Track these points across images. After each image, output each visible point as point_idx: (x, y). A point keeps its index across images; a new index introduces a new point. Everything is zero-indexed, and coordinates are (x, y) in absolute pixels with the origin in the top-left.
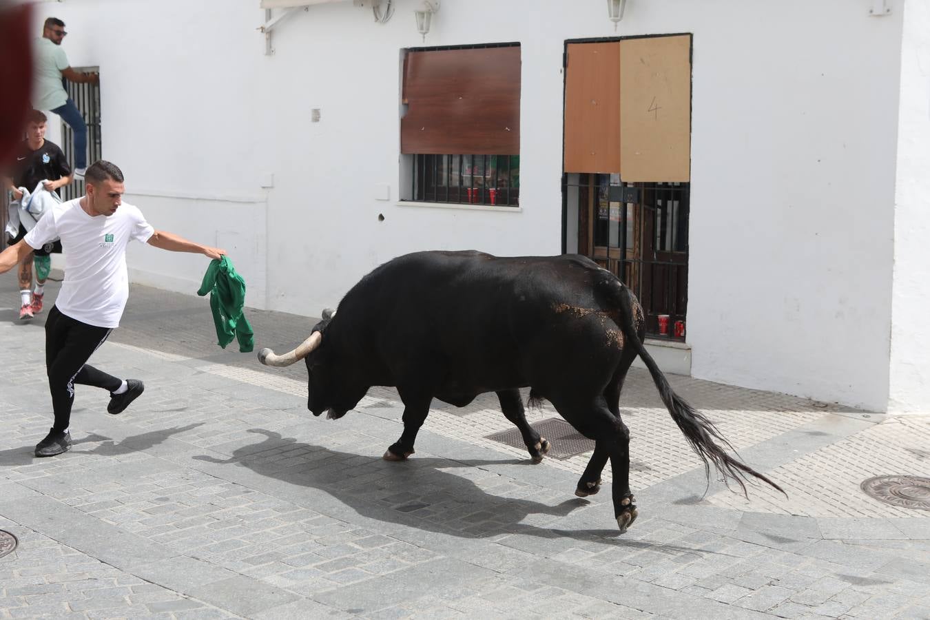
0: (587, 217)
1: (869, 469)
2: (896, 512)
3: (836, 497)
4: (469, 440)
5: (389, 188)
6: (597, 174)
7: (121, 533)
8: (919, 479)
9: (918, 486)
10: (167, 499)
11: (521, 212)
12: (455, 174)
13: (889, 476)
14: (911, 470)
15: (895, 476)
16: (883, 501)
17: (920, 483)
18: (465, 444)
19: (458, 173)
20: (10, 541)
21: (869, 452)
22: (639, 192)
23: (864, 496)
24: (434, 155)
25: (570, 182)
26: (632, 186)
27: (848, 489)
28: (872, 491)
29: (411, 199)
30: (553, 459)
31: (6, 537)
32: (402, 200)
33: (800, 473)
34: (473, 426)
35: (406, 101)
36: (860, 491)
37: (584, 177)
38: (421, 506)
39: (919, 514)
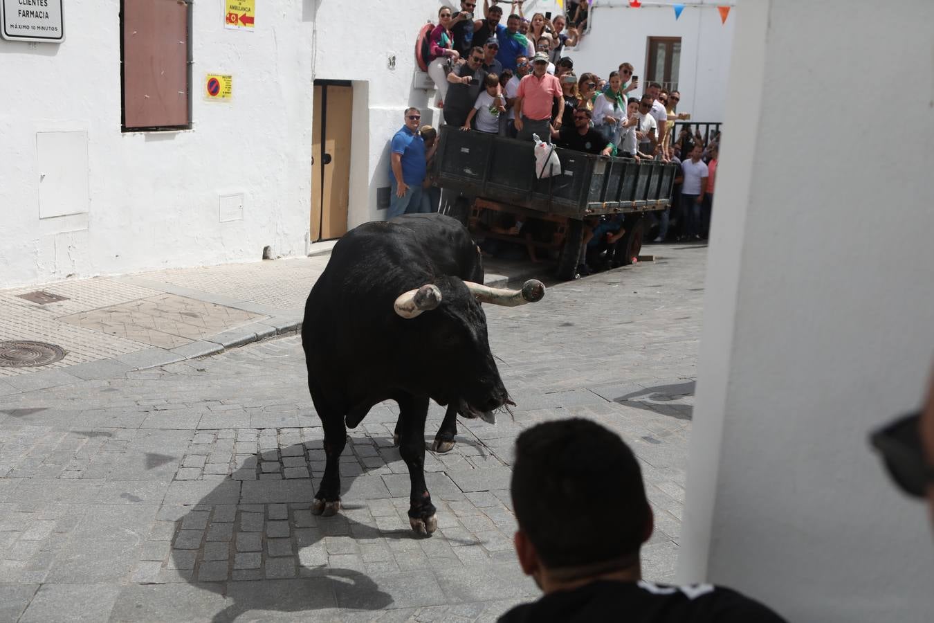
2: (7, 372)
8: (18, 342)
9: (19, 349)
14: (10, 336)
17: (20, 346)
39: (25, 371)
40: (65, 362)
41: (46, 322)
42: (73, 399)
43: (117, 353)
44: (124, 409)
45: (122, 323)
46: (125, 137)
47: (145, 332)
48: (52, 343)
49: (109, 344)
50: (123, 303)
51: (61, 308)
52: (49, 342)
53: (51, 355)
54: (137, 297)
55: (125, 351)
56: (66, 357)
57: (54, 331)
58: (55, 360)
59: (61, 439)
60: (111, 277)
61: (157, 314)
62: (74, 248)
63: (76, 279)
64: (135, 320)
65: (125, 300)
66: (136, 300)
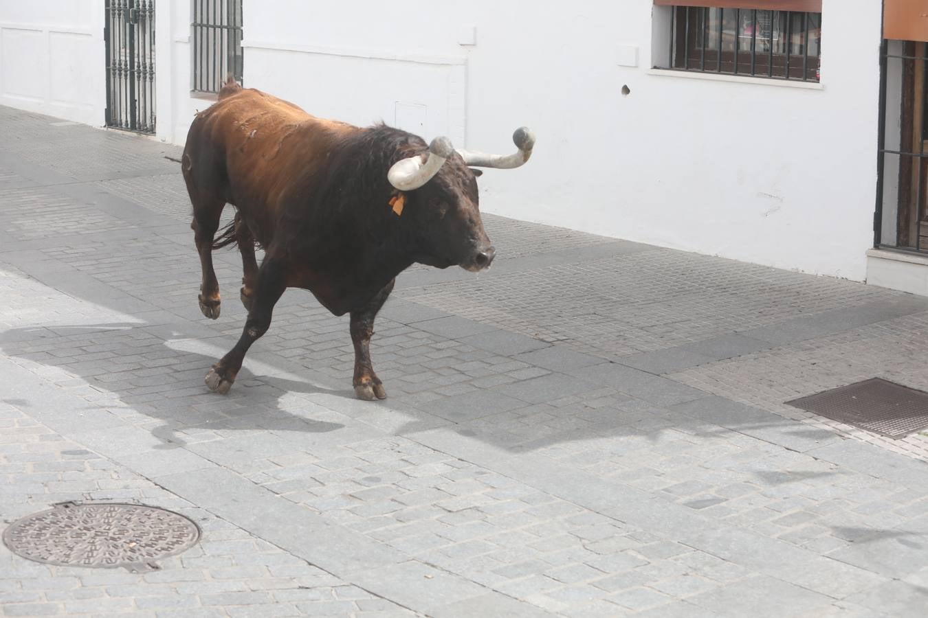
5: (637, 50)
7: (328, 524)
10: (377, 480)
11: (822, 91)
20: (190, 529)
25: (891, 52)
29: (667, 66)
30: (883, 438)
31: (184, 523)
32: (654, 67)
37: (910, 46)
38: (715, 501)
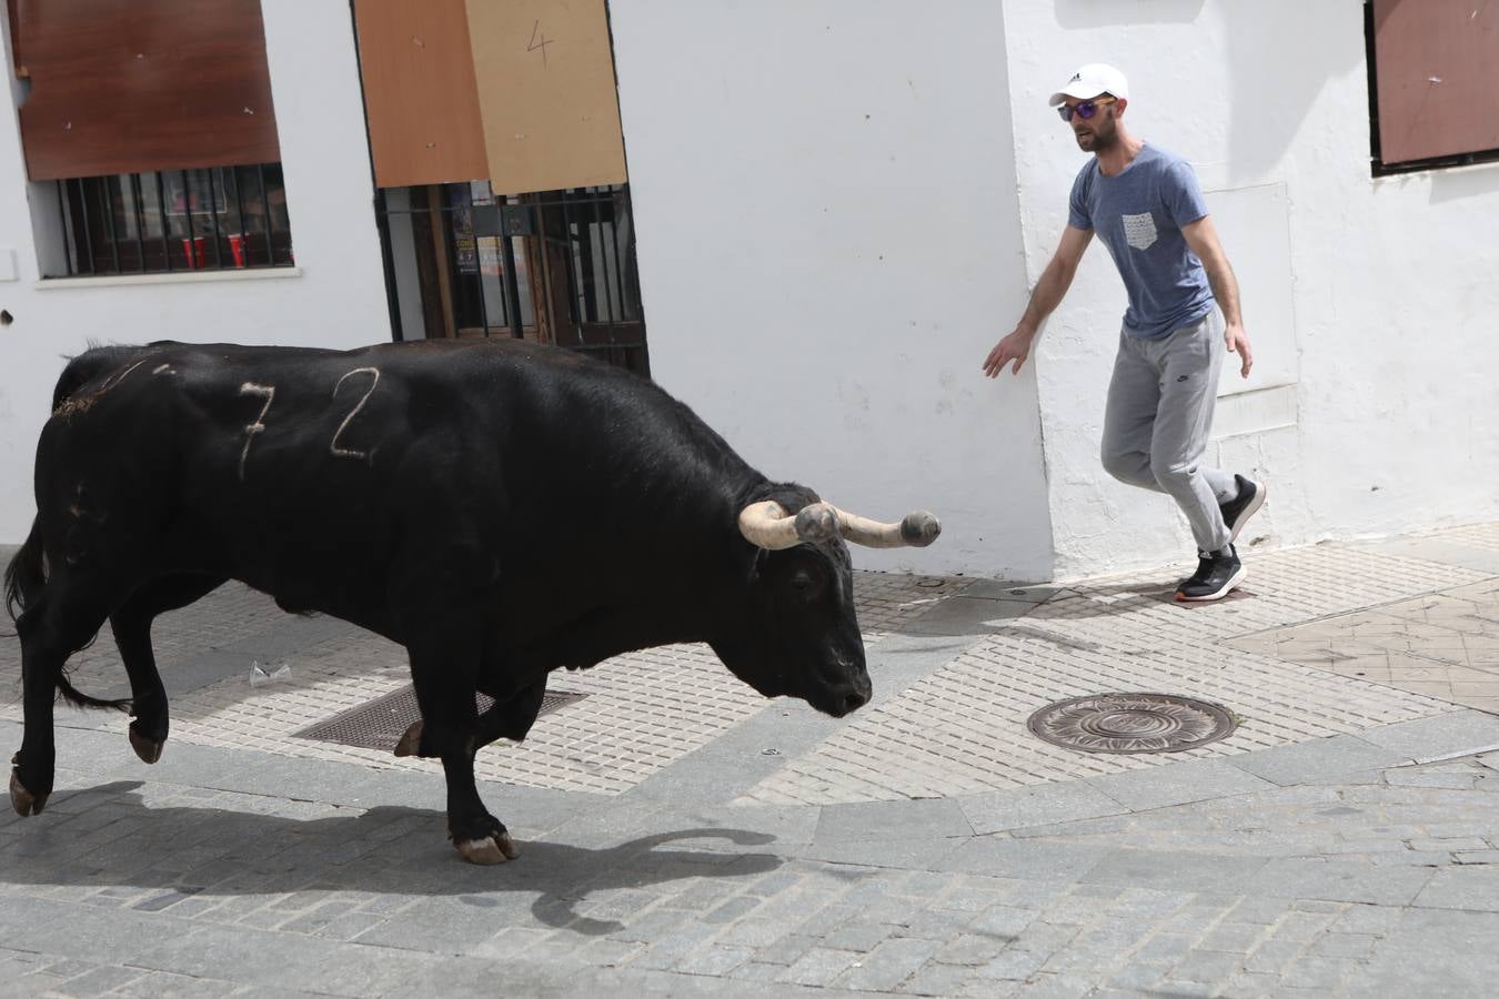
0: (436, 272)
1: (1037, 691)
2: (1098, 765)
3: (986, 752)
4: (262, 745)
5: (14, 255)
6: (444, 186)
8: (1130, 696)
9: (1130, 711)
11: (301, 276)
12: (152, 213)
13: (1077, 700)
14: (1113, 682)
15: (1087, 698)
16: (1072, 747)
17: (1134, 704)
18: (255, 756)
19: (157, 210)
21: (1033, 659)
22: (532, 212)
23: (1037, 744)
24: (101, 178)
25: (391, 206)
26: (515, 202)
27: (1006, 733)
28: (1049, 730)
29: (65, 272)
32: (46, 277)
33: (915, 717)
34: (267, 716)
35: (25, 72)
36: (1028, 734)
37: (419, 194)
39: (1140, 763)
40: (1236, 742)
41: (1195, 650)
42: (1250, 831)
43: (1365, 722)
44: (1375, 859)
45: (1383, 651)
46: (1382, 189)
47: (1438, 673)
48: (1207, 699)
49: (1346, 701)
50: (1386, 604)
51: (1234, 618)
52: (1200, 696)
53: (1203, 725)
54: (1424, 587)
55: (1382, 717)
56: (1239, 731)
57: (1212, 671)
58: (1212, 737)
59: (1214, 923)
60: (1362, 543)
61: (1474, 626)
62: (1267, 472)
63: (1273, 549)
64: (1416, 644)
65: (1393, 596)
66: (1422, 595)
